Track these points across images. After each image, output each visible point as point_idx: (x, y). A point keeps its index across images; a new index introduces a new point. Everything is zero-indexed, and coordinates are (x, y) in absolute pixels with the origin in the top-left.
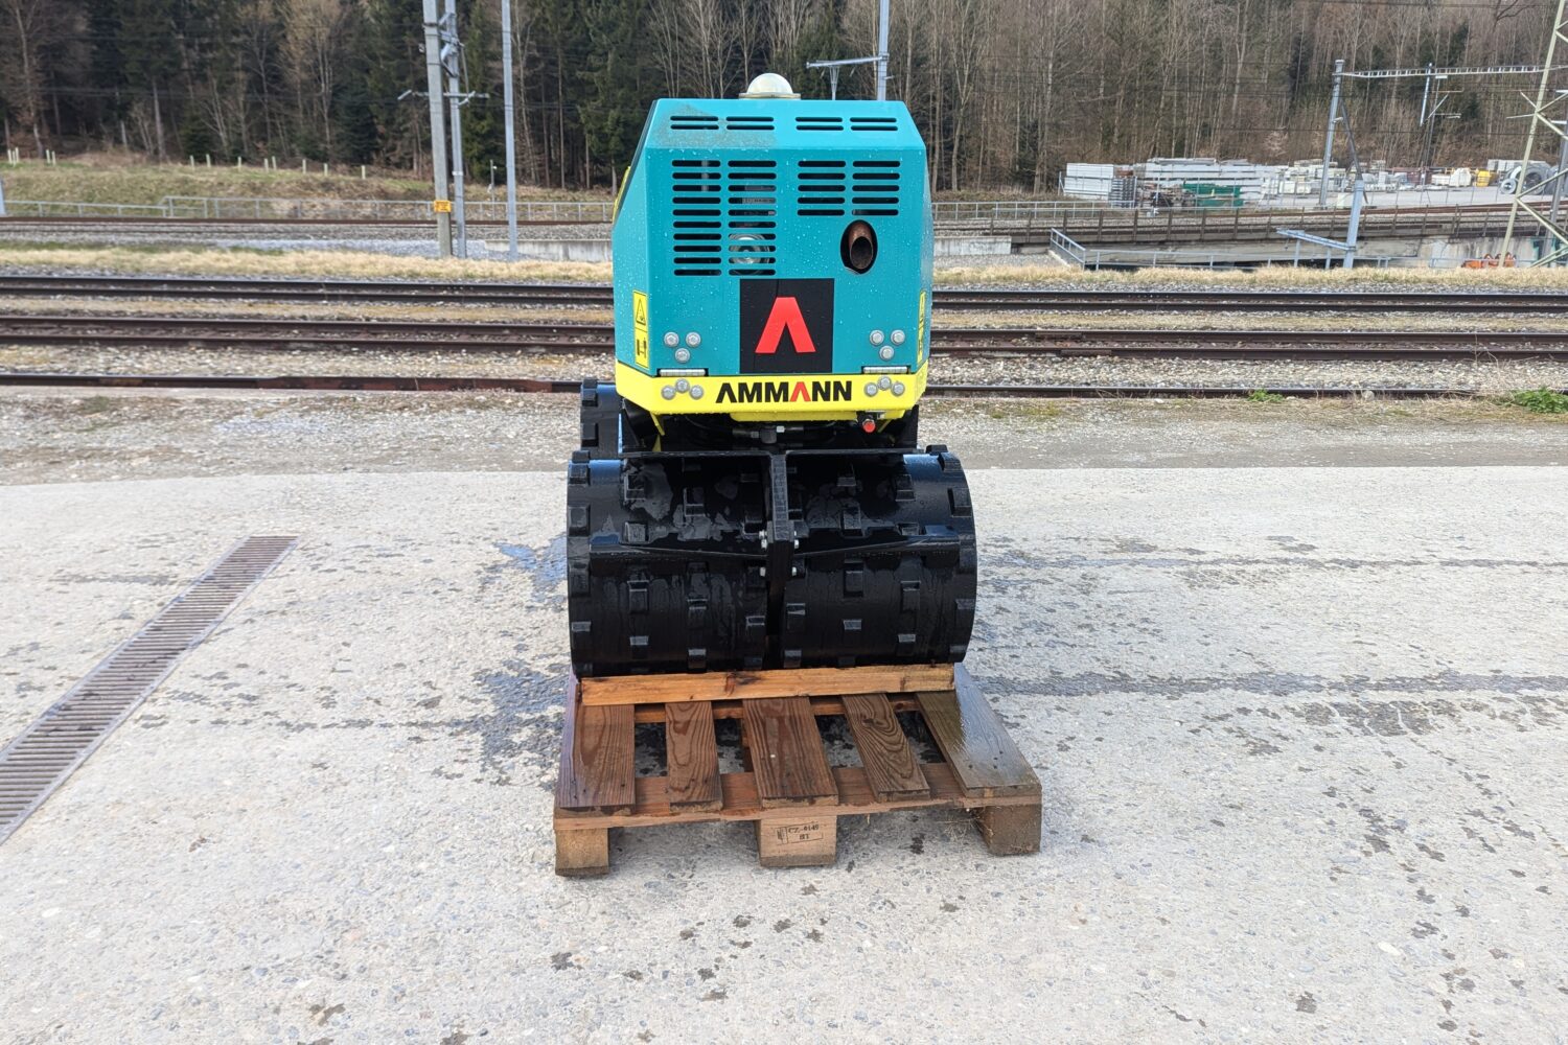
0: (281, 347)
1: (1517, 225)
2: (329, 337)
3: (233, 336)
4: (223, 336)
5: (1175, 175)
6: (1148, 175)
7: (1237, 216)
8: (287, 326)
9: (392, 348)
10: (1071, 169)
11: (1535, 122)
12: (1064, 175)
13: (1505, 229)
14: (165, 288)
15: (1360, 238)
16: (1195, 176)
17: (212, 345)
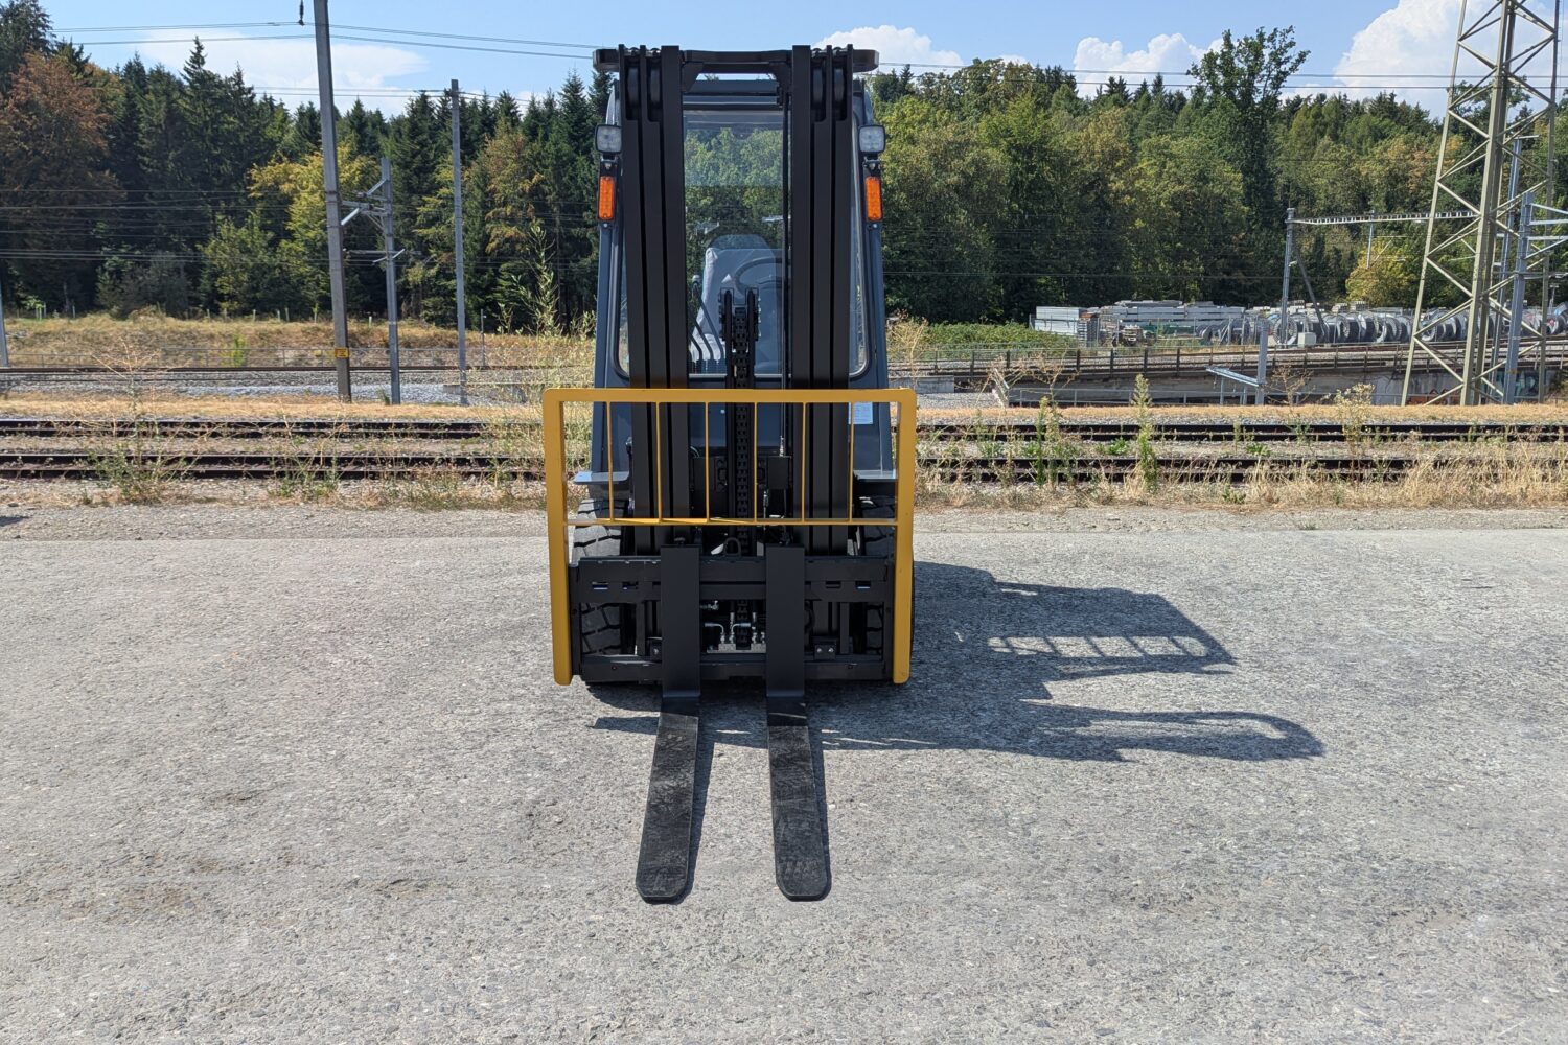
1: (1416, 362)
5: (1140, 317)
6: (1113, 318)
7: (1179, 355)
10: (1041, 311)
11: (1424, 265)
12: (1034, 317)
13: (1405, 366)
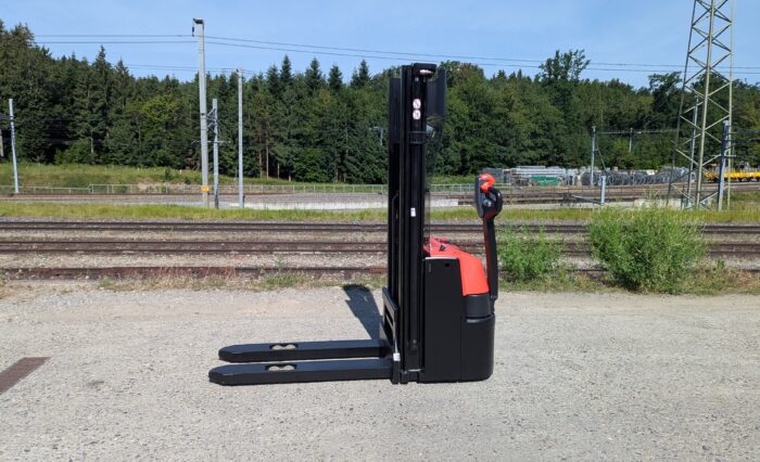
0: (119, 253)
2: (141, 247)
3: (99, 248)
4: (95, 248)
5: (528, 173)
6: (517, 173)
8: (124, 242)
9: (168, 252)
14: (74, 226)
15: (606, 200)
16: (537, 173)
17: (87, 252)
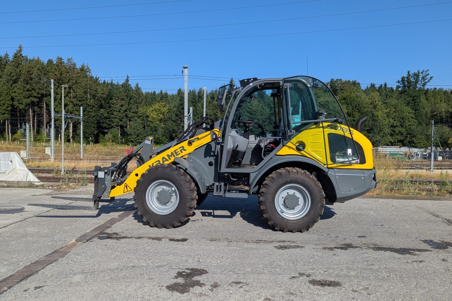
5: (387, 151)
6: (379, 151)
16: (392, 151)
